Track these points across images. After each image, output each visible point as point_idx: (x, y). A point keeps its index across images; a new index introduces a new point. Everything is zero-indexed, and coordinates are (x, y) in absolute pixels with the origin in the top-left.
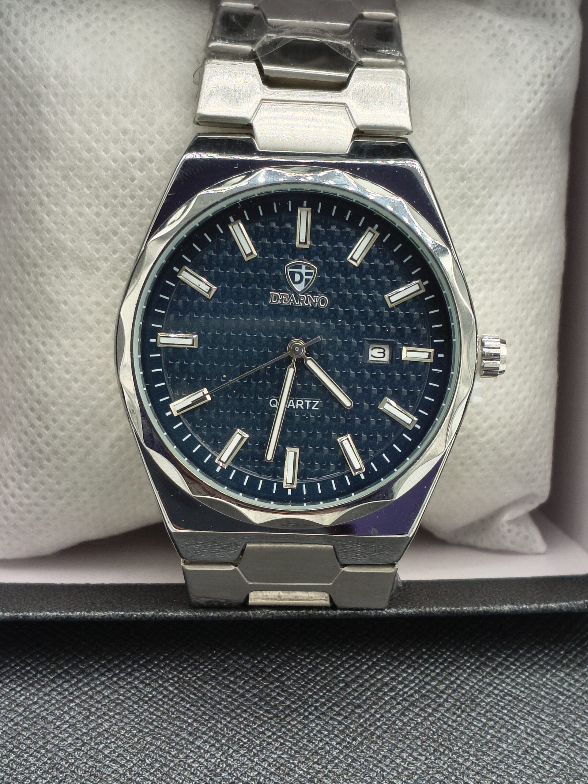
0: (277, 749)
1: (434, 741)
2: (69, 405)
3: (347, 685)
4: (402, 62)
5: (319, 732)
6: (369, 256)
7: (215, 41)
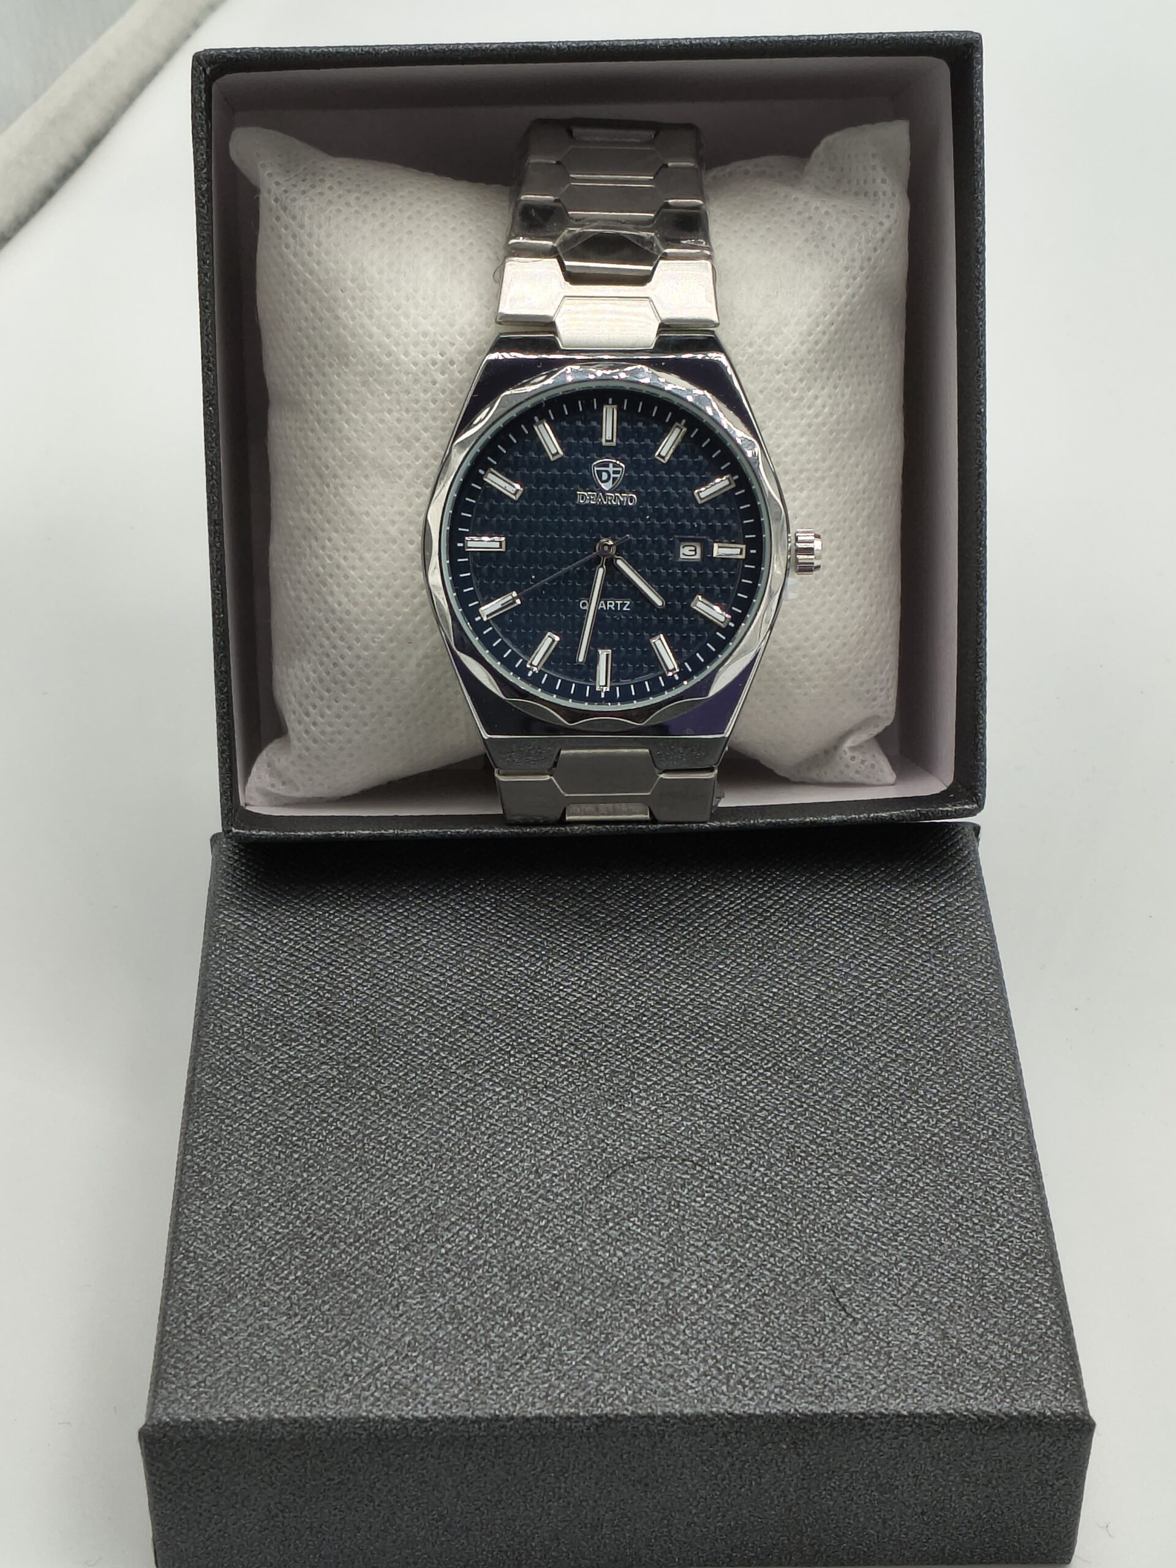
0: (598, 958)
1: (759, 949)
2: (373, 622)
3: (671, 903)
4: (708, 253)
5: (641, 943)
6: (677, 452)
7: (517, 236)
